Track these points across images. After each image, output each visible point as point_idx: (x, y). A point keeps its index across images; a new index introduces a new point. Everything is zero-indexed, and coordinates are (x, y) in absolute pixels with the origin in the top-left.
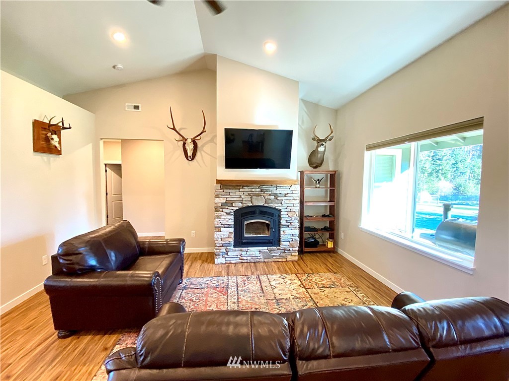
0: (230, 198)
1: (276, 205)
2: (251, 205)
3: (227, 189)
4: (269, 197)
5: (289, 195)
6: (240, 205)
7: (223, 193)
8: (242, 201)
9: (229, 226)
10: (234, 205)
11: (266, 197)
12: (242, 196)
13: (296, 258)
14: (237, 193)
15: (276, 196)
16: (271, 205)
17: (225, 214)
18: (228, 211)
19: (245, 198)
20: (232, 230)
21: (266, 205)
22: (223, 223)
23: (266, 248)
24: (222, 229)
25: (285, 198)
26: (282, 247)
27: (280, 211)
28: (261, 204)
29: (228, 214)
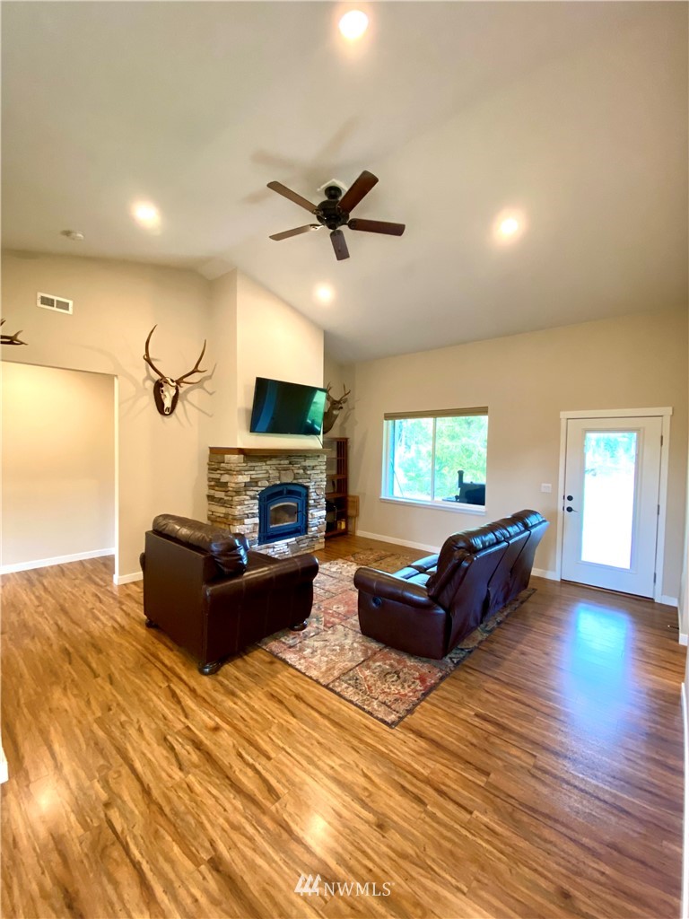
0: (254, 475)
1: (305, 481)
2: (278, 482)
3: (251, 462)
4: (298, 471)
5: (318, 468)
6: (267, 484)
7: (246, 468)
8: (268, 479)
9: (253, 515)
10: (260, 484)
11: (296, 471)
12: (270, 472)
13: (323, 546)
14: (264, 467)
15: (305, 469)
16: (300, 481)
17: (248, 498)
18: (252, 493)
19: (274, 473)
20: (257, 520)
21: (295, 482)
22: (247, 512)
23: (294, 539)
24: (246, 521)
25: (313, 472)
26: (310, 534)
27: (307, 488)
28: (289, 481)
29: (253, 498)
